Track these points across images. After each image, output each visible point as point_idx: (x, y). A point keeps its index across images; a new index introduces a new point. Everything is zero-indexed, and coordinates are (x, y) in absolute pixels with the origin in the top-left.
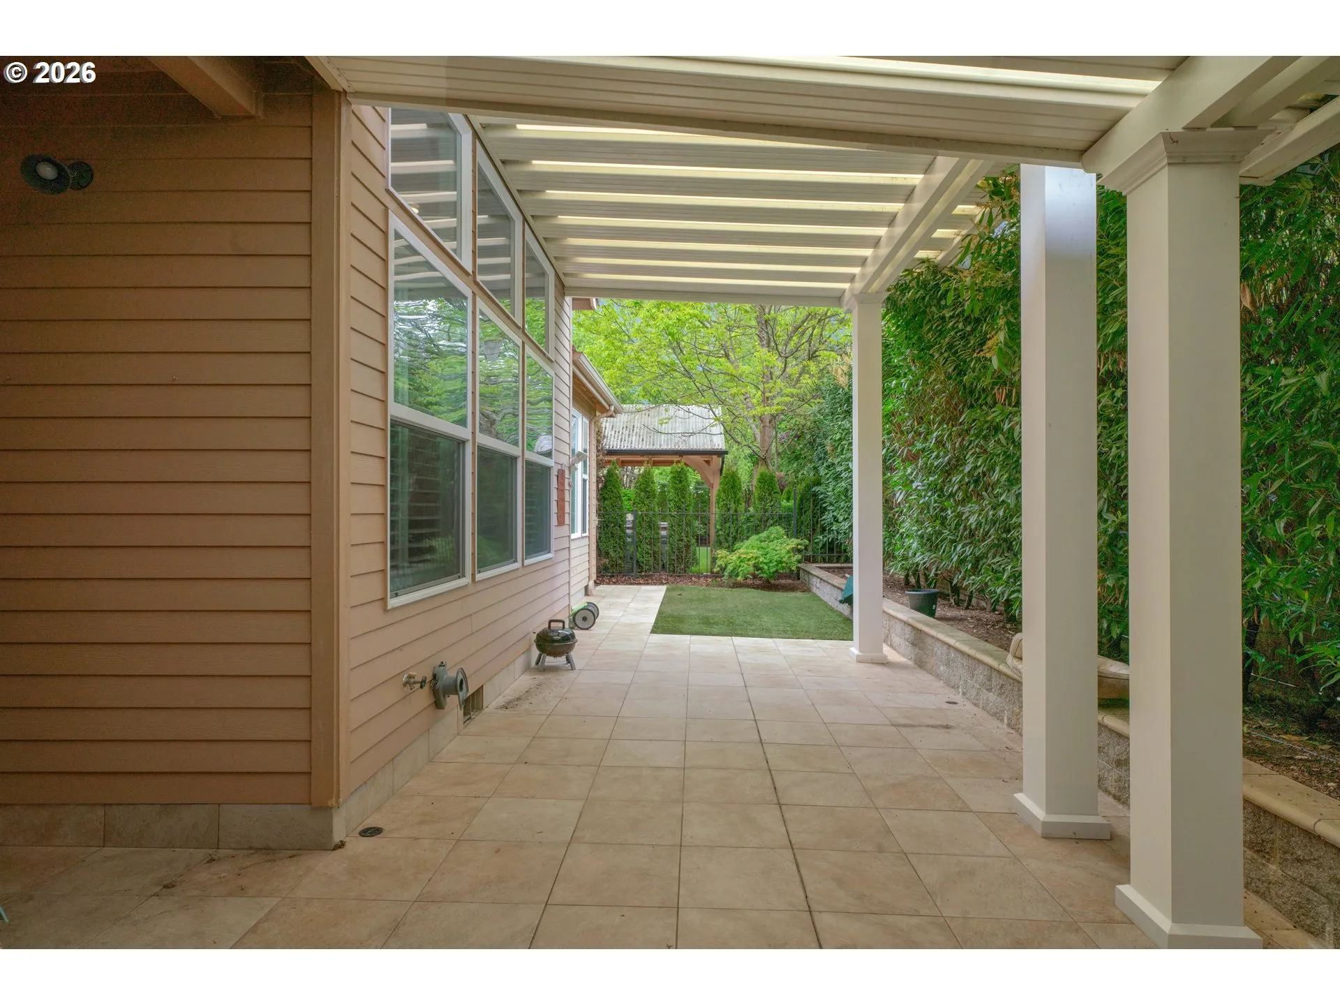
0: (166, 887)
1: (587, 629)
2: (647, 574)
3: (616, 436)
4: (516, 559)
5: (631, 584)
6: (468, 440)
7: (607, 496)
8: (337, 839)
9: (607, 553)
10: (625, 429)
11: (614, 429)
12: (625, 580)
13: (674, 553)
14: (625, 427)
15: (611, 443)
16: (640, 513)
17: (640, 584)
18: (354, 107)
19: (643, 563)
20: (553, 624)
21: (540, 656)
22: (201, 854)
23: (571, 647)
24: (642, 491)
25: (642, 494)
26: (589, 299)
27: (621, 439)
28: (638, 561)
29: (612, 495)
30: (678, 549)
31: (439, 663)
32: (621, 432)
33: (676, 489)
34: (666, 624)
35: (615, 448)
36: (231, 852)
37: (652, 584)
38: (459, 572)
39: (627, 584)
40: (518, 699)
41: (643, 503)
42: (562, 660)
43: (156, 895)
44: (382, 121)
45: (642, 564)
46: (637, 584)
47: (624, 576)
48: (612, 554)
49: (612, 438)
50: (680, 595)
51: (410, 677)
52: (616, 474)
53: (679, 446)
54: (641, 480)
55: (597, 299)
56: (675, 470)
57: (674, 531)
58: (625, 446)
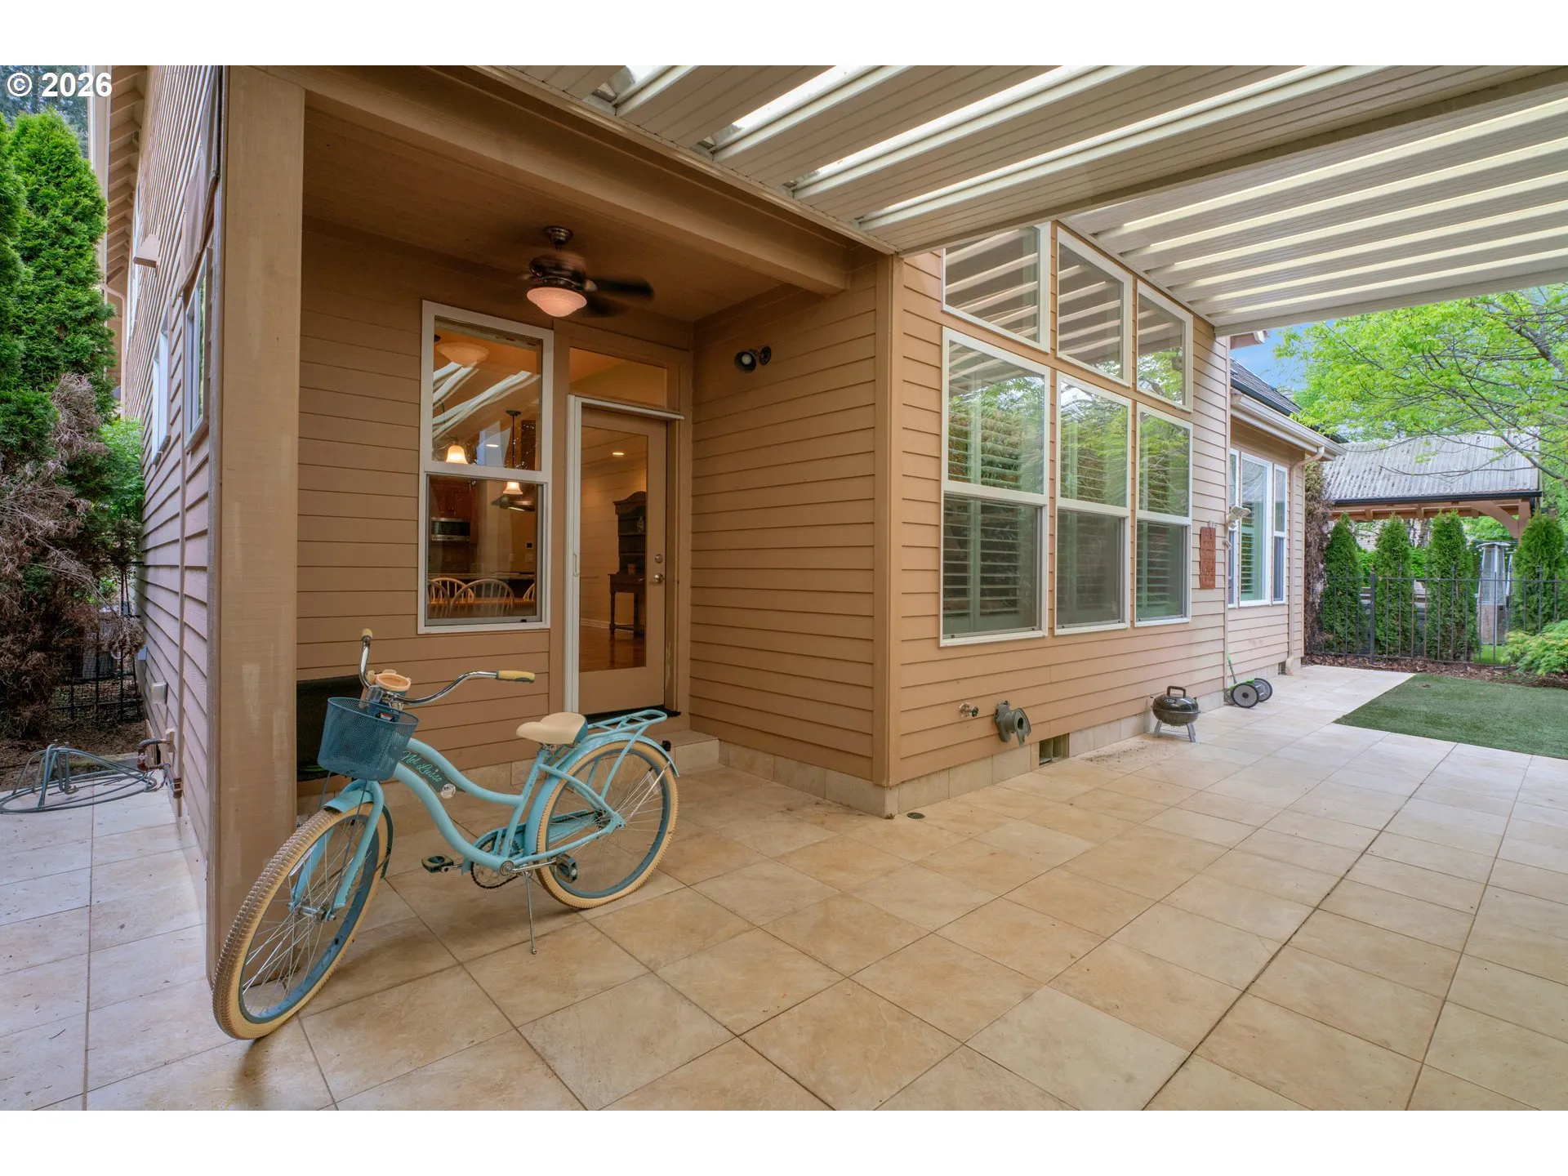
0: (789, 809)
1: (1249, 707)
2: (1391, 656)
3: (1352, 482)
4: (1124, 618)
5: (1365, 668)
6: (1045, 505)
7: (1333, 558)
8: (889, 811)
9: (1332, 627)
10: (1367, 473)
11: (1351, 474)
12: (1357, 662)
13: (1437, 631)
14: (1368, 469)
15: (1344, 492)
16: (1380, 578)
17: (1380, 669)
18: (906, 260)
19: (1385, 642)
20: (1173, 692)
21: (1158, 722)
22: (815, 799)
23: (1192, 718)
24: (1386, 551)
25: (1387, 554)
26: (1252, 334)
27: (1360, 486)
28: (1377, 641)
29: (1339, 555)
30: (1444, 626)
31: (1004, 701)
32: (1360, 477)
33: (1440, 547)
34: (1369, 716)
35: (1348, 498)
36: (830, 802)
37: (1398, 671)
38: (1035, 625)
39: (1360, 667)
40: (1110, 756)
41: (1388, 565)
42: (1182, 730)
43: (782, 812)
44: (937, 258)
45: (1383, 644)
46: (1376, 669)
47: (1357, 657)
48: (1338, 628)
49: (1347, 486)
50: (1427, 686)
51: (965, 706)
52: (1348, 530)
53: (1452, 490)
54: (1386, 536)
55: (1265, 332)
56: (1439, 522)
57: (1437, 602)
58: (1367, 494)
